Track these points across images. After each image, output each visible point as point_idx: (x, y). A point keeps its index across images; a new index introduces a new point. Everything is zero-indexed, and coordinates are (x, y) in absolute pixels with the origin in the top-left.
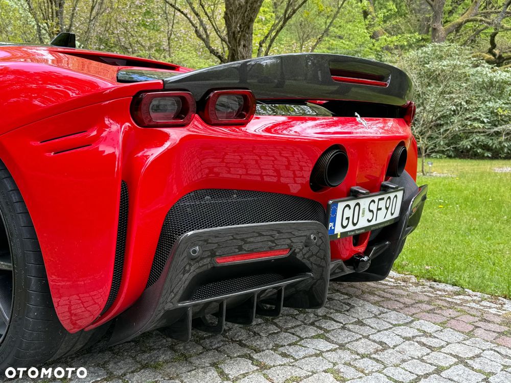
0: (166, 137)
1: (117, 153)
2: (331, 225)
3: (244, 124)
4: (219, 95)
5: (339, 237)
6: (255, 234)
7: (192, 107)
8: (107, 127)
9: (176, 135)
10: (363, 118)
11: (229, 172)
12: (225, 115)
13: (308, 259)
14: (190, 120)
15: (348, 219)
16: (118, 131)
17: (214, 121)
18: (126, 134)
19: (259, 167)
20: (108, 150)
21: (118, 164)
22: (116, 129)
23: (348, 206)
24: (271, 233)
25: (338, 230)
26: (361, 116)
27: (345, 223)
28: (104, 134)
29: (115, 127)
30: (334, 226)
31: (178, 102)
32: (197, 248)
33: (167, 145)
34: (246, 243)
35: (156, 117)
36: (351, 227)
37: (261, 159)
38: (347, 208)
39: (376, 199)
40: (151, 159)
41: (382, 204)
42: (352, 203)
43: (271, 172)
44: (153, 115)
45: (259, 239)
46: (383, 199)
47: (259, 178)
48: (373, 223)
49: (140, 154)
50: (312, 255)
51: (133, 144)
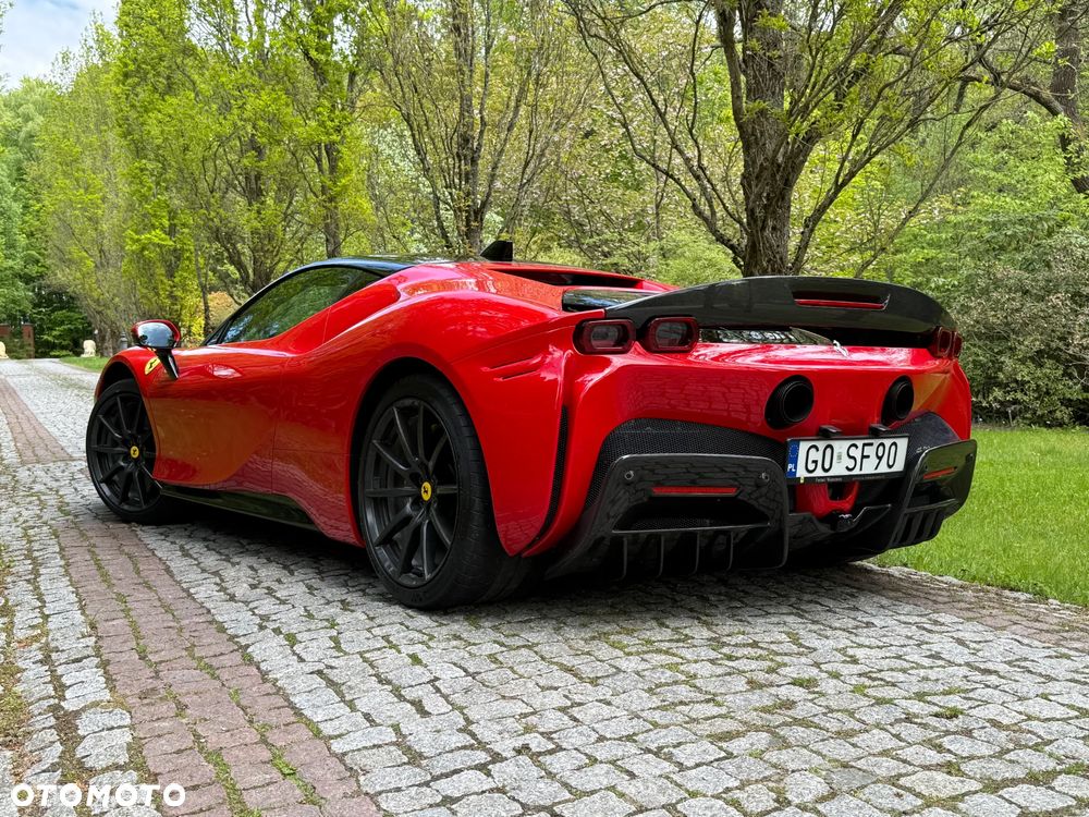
0: (608, 363)
1: (560, 379)
2: (790, 466)
3: (687, 352)
4: (658, 323)
5: (802, 481)
6: (716, 470)
7: (632, 334)
8: (550, 354)
9: (618, 361)
10: (845, 348)
11: (688, 405)
12: (667, 342)
13: (756, 499)
14: (630, 346)
15: (815, 462)
16: (561, 357)
17: (654, 348)
18: (569, 360)
19: (726, 400)
20: (549, 376)
21: (559, 391)
22: (559, 356)
23: (814, 446)
24: (735, 470)
25: (801, 473)
26: (842, 344)
27: (811, 467)
28: (548, 360)
29: (558, 354)
30: (795, 468)
31: (619, 331)
32: (632, 472)
33: (607, 371)
34: (702, 477)
35: (597, 344)
36: (819, 473)
37: (730, 392)
38: (813, 450)
39: (860, 443)
40: (591, 384)
41: (869, 451)
42: (821, 445)
43: (740, 407)
44: (594, 343)
45: (719, 475)
46: (871, 444)
47: (725, 414)
48: (856, 472)
49: (579, 380)
50: (761, 496)
51: (574, 370)
